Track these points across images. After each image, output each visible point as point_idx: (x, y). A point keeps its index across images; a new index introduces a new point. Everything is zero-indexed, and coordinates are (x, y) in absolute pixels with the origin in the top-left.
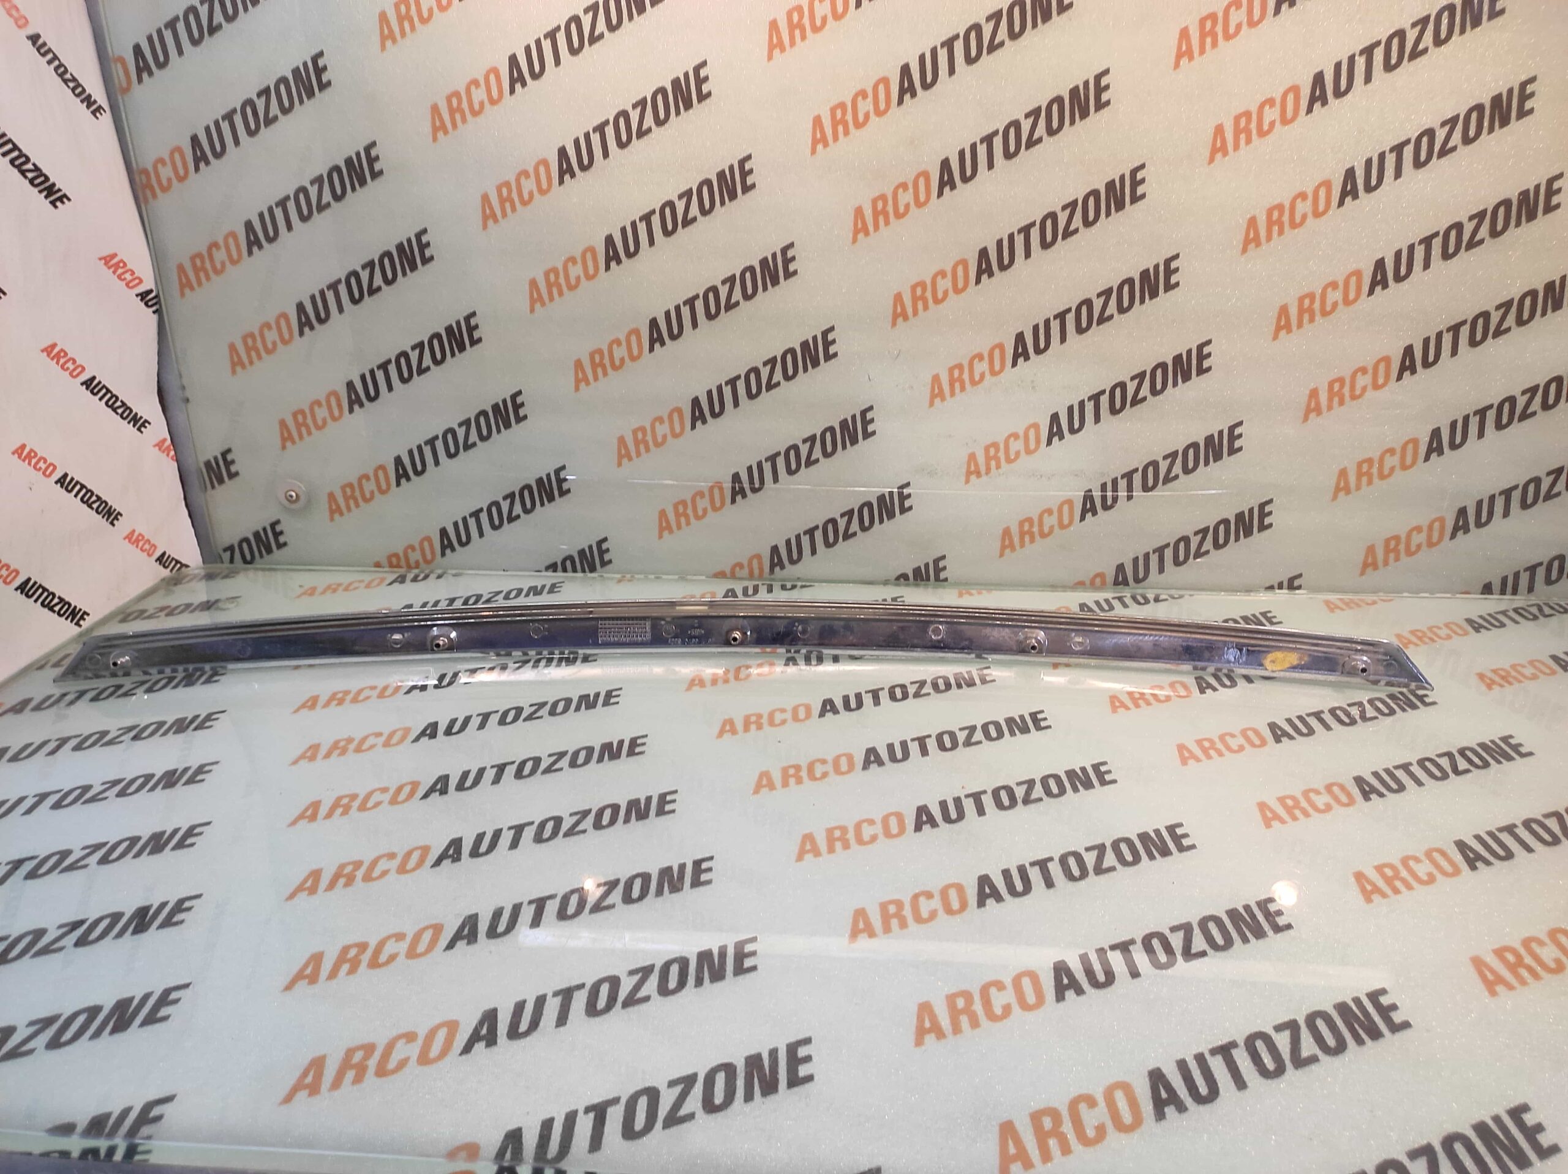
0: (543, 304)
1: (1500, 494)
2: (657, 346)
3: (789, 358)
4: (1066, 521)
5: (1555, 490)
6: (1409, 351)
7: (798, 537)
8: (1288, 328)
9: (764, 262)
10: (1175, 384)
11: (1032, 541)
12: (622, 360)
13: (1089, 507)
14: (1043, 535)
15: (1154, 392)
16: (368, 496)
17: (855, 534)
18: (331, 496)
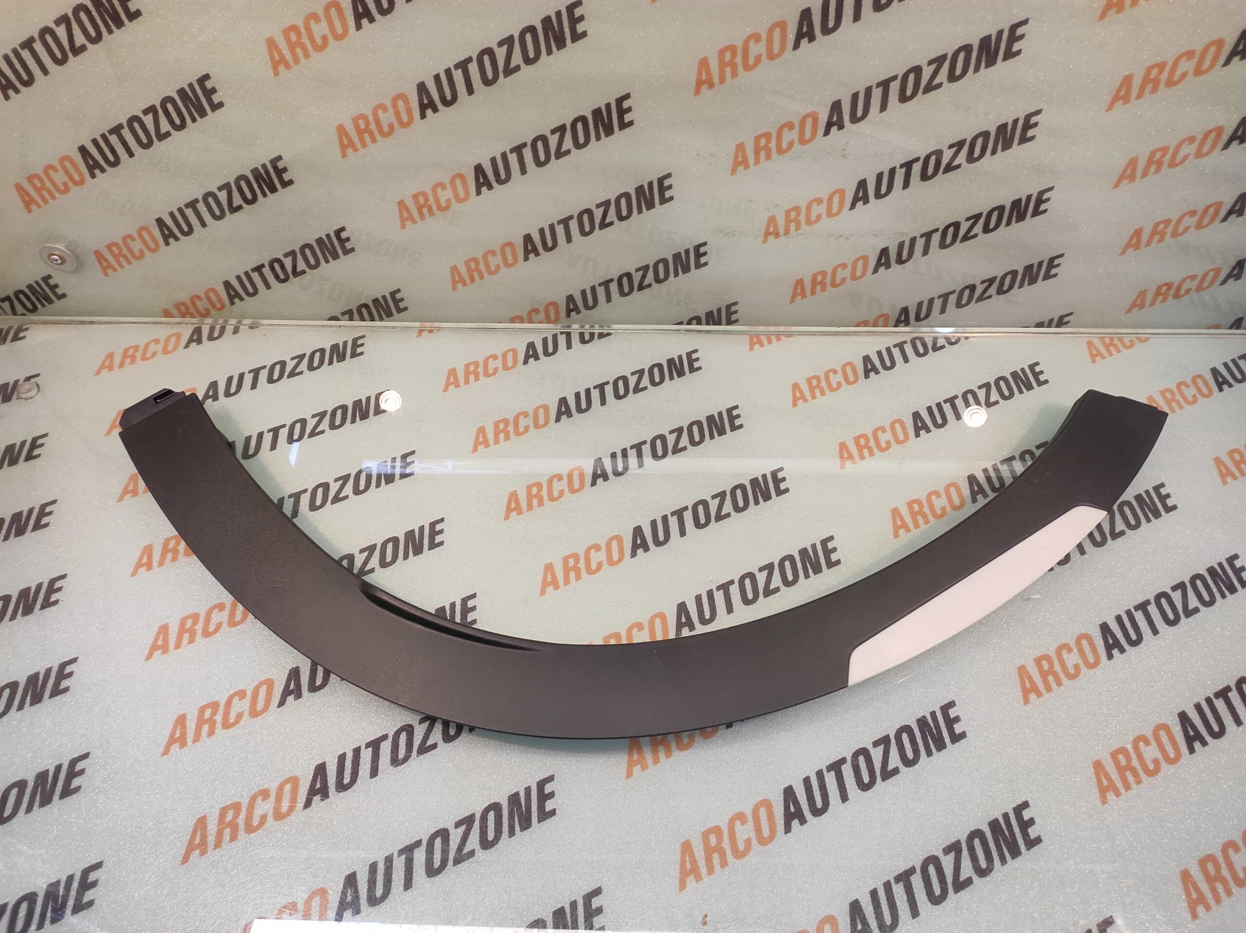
0: (288, 66)
2: (429, 112)
3: (580, 126)
4: (859, 273)
7: (593, 289)
8: (1127, 98)
9: (547, 21)
10: (994, 152)
11: (823, 289)
12: (391, 126)
13: (883, 259)
14: (834, 285)
15: (971, 159)
16: (138, 254)
17: (650, 285)
18: (98, 254)
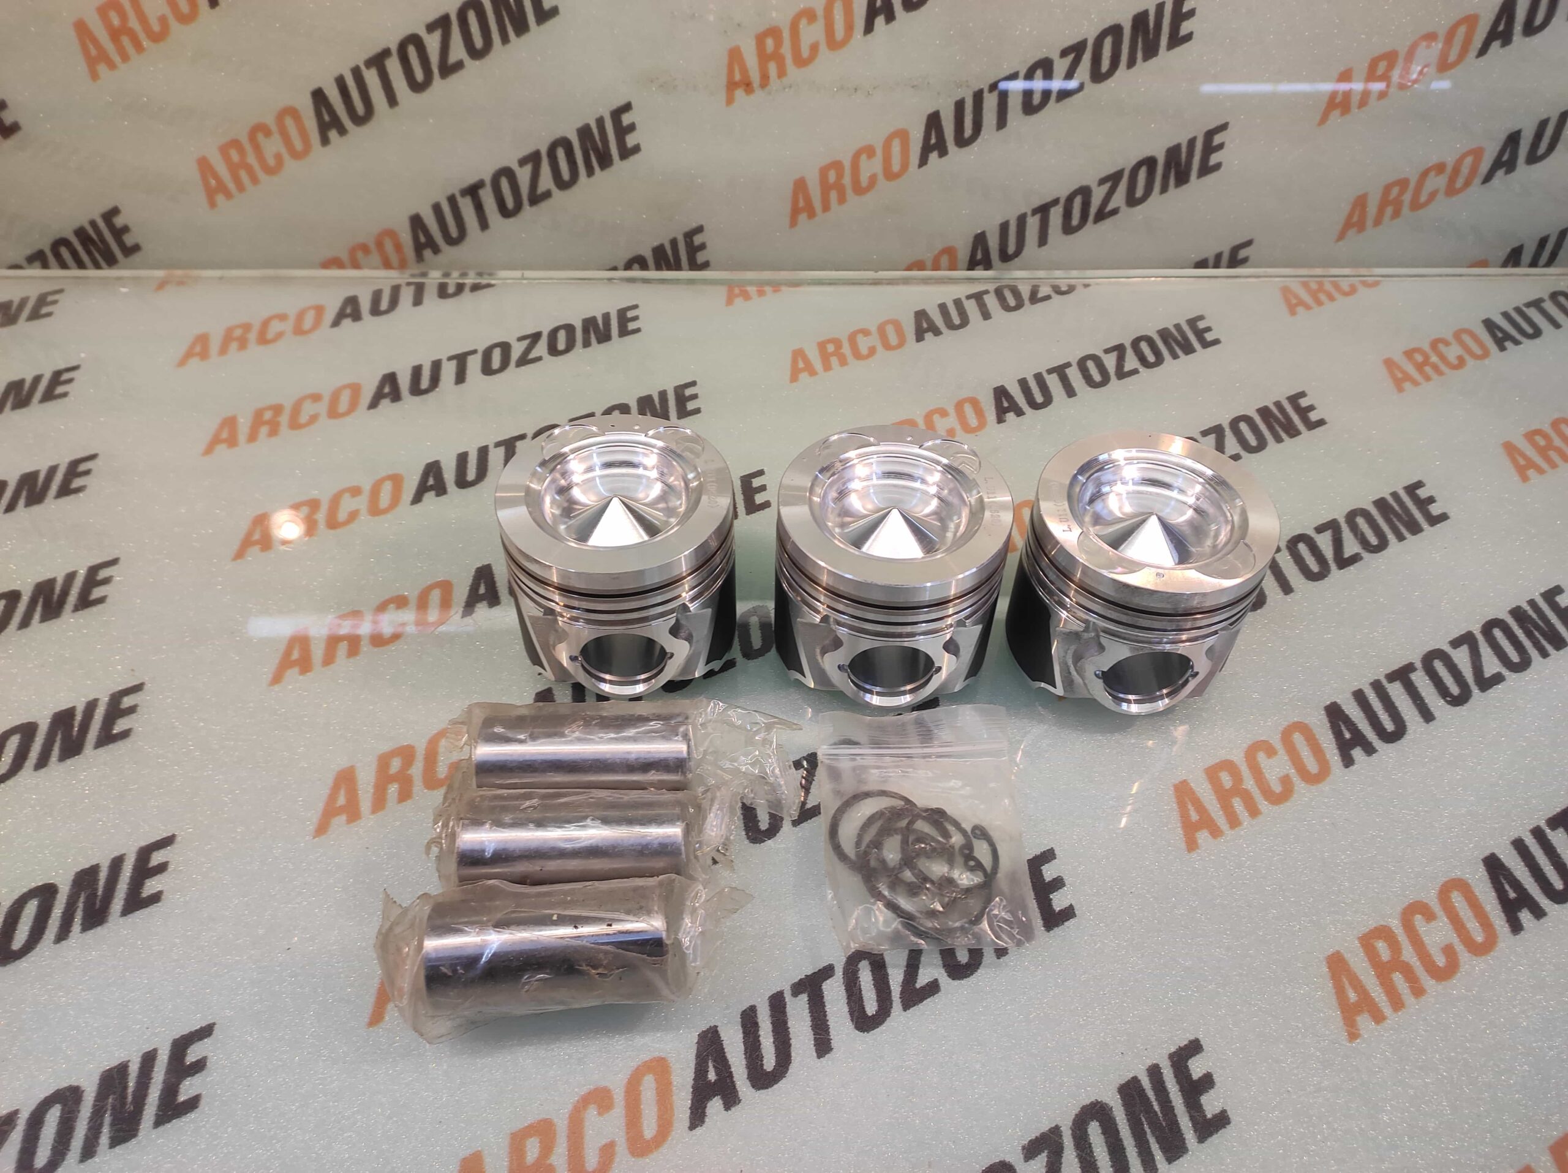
4: (896, 167)
7: (453, 202)
11: (842, 200)
14: (859, 190)
17: (549, 194)
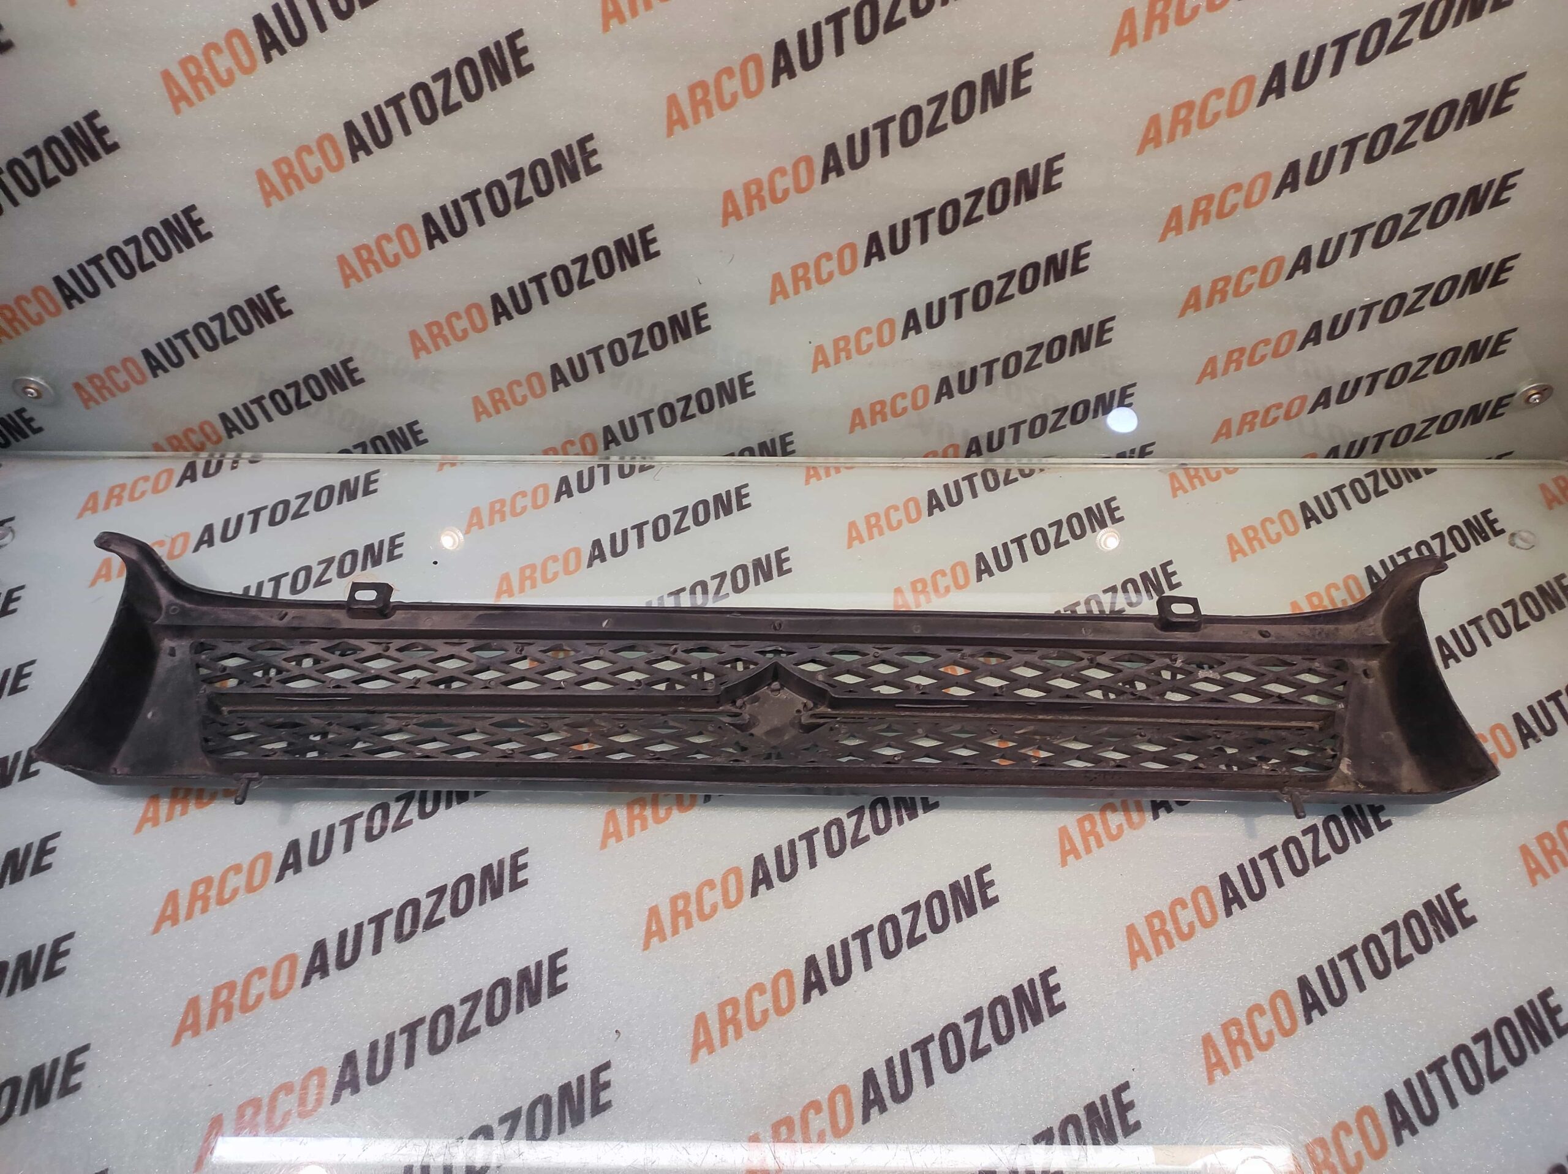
0: (280, 197)
1: (1368, 376)
3: (602, 256)
4: (920, 403)
5: (1423, 373)
6: (1306, 252)
7: (632, 419)
8: (1178, 229)
9: (557, 155)
10: (1047, 282)
11: (884, 419)
12: (396, 256)
14: (895, 414)
15: (1023, 290)
16: (122, 386)
17: (694, 415)
18: (78, 386)
